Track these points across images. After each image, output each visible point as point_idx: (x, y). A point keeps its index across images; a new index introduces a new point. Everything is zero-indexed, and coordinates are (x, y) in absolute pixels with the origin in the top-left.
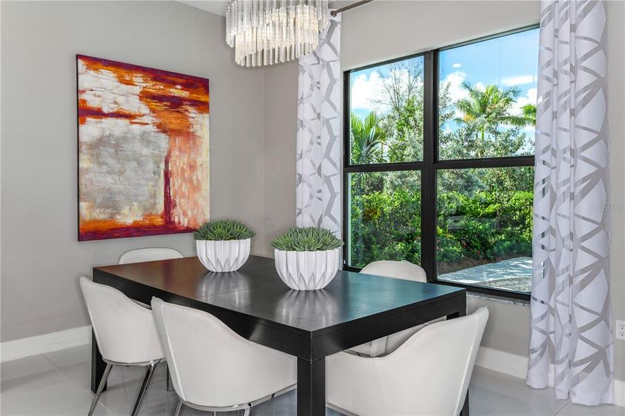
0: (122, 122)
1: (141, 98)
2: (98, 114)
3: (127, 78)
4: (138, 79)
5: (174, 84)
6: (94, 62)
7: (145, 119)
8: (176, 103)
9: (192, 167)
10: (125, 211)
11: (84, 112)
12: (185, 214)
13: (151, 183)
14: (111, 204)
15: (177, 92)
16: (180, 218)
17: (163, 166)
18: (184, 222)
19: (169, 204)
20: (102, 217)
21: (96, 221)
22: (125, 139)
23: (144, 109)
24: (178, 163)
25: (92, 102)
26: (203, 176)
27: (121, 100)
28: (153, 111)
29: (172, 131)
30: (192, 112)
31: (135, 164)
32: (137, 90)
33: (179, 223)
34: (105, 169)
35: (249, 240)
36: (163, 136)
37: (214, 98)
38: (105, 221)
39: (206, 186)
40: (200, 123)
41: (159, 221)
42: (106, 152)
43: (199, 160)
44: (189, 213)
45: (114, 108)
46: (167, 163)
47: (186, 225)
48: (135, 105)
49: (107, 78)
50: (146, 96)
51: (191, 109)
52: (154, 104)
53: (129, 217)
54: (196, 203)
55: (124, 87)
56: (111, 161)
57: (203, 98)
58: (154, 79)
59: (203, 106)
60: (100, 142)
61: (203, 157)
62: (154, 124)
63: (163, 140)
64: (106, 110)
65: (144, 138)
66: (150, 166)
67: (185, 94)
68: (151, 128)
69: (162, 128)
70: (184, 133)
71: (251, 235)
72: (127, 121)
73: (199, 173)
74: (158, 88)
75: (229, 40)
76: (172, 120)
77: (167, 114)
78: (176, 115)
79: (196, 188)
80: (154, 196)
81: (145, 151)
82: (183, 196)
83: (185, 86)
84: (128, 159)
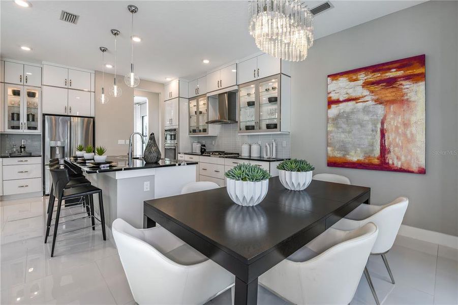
0: (351, 104)
1: (363, 86)
2: (338, 102)
3: (354, 77)
4: (362, 77)
5: (389, 69)
6: (334, 76)
7: (366, 99)
8: (391, 82)
9: (406, 125)
10: (352, 153)
11: (331, 102)
12: (398, 158)
13: (370, 137)
14: (344, 149)
15: (392, 74)
16: (394, 161)
17: (379, 126)
18: (398, 164)
19: (384, 150)
20: (339, 155)
21: (335, 157)
22: (352, 112)
23: (366, 93)
24: (393, 122)
25: (334, 96)
26: (418, 130)
27: (350, 91)
28: (373, 92)
29: (387, 101)
30: (407, 85)
31: (359, 126)
32: (361, 82)
33: (393, 164)
34: (340, 130)
36: (380, 106)
38: (340, 158)
40: (415, 92)
41: (376, 161)
42: (340, 121)
43: (413, 119)
44: (403, 158)
45: (346, 97)
46: (382, 123)
47: (399, 166)
48: (360, 91)
49: (343, 81)
50: (367, 84)
51: (404, 83)
52: (372, 88)
53: (354, 157)
54: (409, 151)
55: (353, 83)
56: (344, 126)
57: (419, 71)
58: (374, 72)
60: (338, 116)
61: (418, 115)
62: (372, 100)
63: (380, 110)
64: (341, 99)
65: (366, 110)
66: (370, 126)
67: (400, 73)
68: (370, 103)
69: (379, 102)
70: (402, 101)
72: (354, 102)
73: (414, 129)
74: (372, 77)
76: (388, 94)
77: (383, 92)
78: (391, 90)
79: (411, 140)
80: (372, 145)
81: (367, 118)
82: (397, 145)
83: (399, 68)
84: (355, 124)
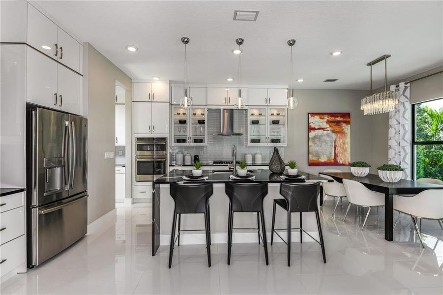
0: (321, 131)
1: (327, 123)
2: (314, 129)
3: (323, 117)
4: (326, 117)
5: (338, 116)
6: (313, 114)
7: (328, 129)
8: (338, 123)
9: (344, 143)
10: (322, 157)
11: (310, 129)
12: (341, 159)
13: (330, 149)
14: (318, 156)
15: (339, 119)
16: (340, 161)
17: (334, 143)
18: (341, 162)
19: (336, 156)
20: (315, 159)
21: (313, 160)
22: (322, 136)
23: (328, 126)
24: (339, 142)
25: (312, 126)
26: (348, 146)
27: (321, 124)
28: (330, 126)
29: (337, 132)
30: (344, 125)
31: (324, 143)
32: (326, 120)
34: (316, 145)
35: (369, 168)
36: (334, 134)
37: (352, 119)
38: (316, 160)
39: (349, 150)
40: (347, 129)
41: (333, 161)
42: (316, 140)
43: (346, 141)
44: (343, 159)
45: (319, 127)
46: (335, 142)
47: (342, 163)
48: (325, 125)
49: (317, 118)
50: (328, 122)
51: (343, 124)
52: (333, 125)
53: (323, 159)
54: (345, 156)
55: (322, 120)
56: (318, 143)
57: (348, 120)
58: (331, 116)
59: (348, 123)
60: (315, 137)
61: (348, 140)
62: (331, 130)
63: (334, 135)
64: (316, 128)
65: (328, 135)
66: (330, 144)
67: (342, 119)
68: (330, 132)
69: (333, 131)
70: (342, 132)
71: (370, 166)
72: (322, 130)
73: (346, 146)
74: (332, 119)
75: (362, 109)
76: (337, 129)
77: (335, 127)
78: (338, 127)
79: (345, 151)
80: (331, 153)
81: (328, 139)
82: (341, 153)
83: (342, 117)
84: (323, 142)
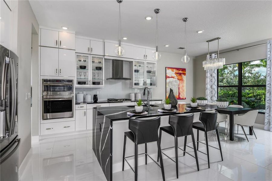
0: (172, 78)
2: (169, 77)
3: (173, 70)
4: (175, 70)
5: (180, 70)
6: (168, 68)
7: (176, 78)
8: (180, 74)
9: (183, 86)
11: (167, 77)
12: (182, 96)
13: (176, 90)
15: (181, 72)
16: (181, 97)
19: (179, 94)
22: (173, 82)
23: (176, 76)
24: (181, 86)
25: (168, 75)
26: (185, 88)
27: (172, 74)
28: (177, 76)
32: (174, 72)
36: (178, 81)
37: (187, 72)
39: (185, 90)
40: (184, 77)
42: (170, 84)
46: (179, 86)
48: (174, 75)
49: (170, 71)
50: (176, 73)
51: (183, 75)
52: (177, 75)
54: (184, 94)
57: (185, 73)
58: (177, 70)
59: (184, 74)
60: (169, 82)
61: (185, 84)
64: (170, 77)
65: (176, 81)
66: (176, 86)
67: (182, 72)
68: (176, 79)
69: (178, 79)
70: (181, 80)
74: (177, 71)
76: (180, 77)
79: (183, 91)
80: (177, 92)
81: (176, 84)
82: (181, 92)
83: (182, 71)
84: (173, 85)
